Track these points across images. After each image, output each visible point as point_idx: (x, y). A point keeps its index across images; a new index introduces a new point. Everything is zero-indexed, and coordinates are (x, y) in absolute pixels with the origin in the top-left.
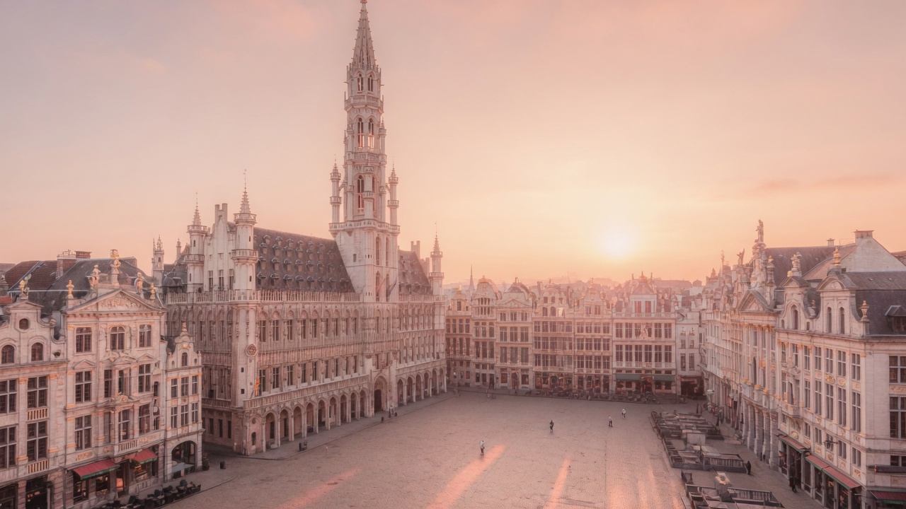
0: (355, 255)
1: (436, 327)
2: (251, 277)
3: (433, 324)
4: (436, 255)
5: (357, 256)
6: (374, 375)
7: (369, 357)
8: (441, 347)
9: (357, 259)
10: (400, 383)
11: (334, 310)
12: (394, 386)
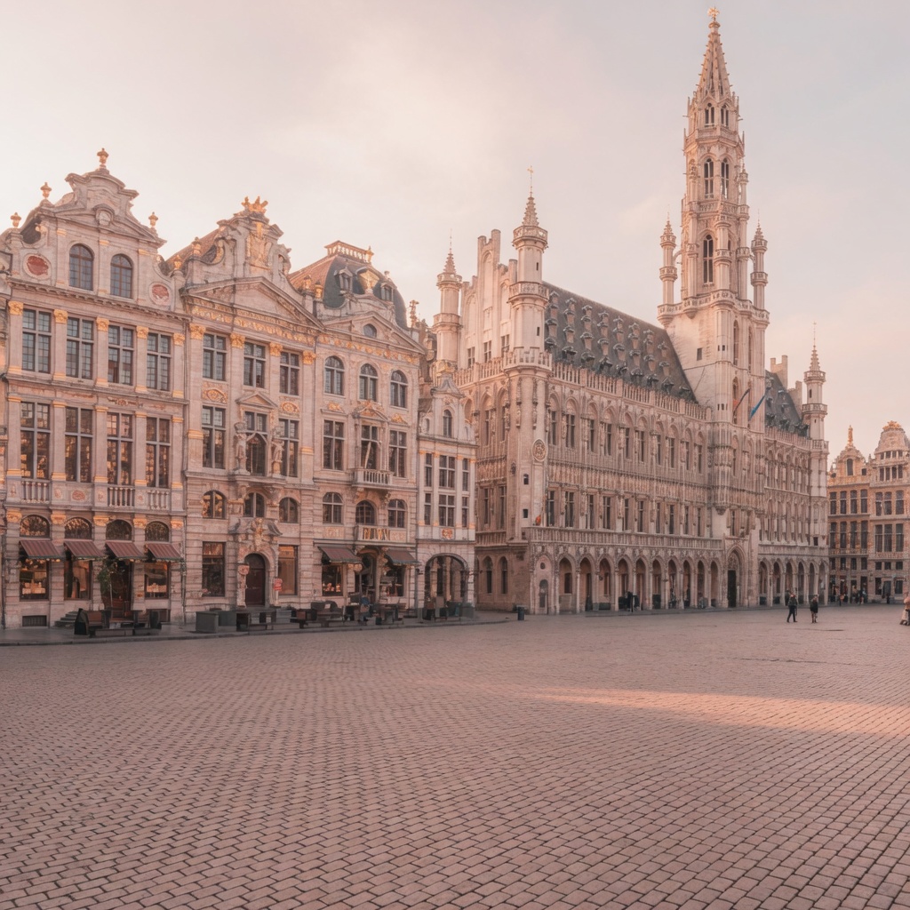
0: (699, 351)
1: (815, 492)
2: (538, 328)
3: (809, 488)
4: (815, 377)
5: (703, 351)
6: (728, 543)
7: (721, 511)
8: (821, 528)
9: (703, 355)
10: (763, 565)
11: (669, 425)
12: (755, 568)
